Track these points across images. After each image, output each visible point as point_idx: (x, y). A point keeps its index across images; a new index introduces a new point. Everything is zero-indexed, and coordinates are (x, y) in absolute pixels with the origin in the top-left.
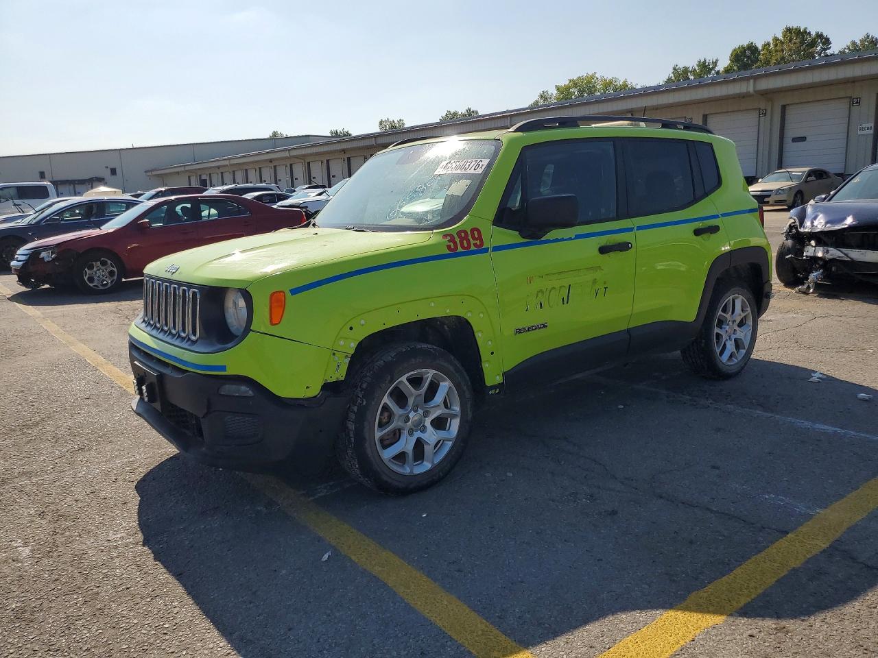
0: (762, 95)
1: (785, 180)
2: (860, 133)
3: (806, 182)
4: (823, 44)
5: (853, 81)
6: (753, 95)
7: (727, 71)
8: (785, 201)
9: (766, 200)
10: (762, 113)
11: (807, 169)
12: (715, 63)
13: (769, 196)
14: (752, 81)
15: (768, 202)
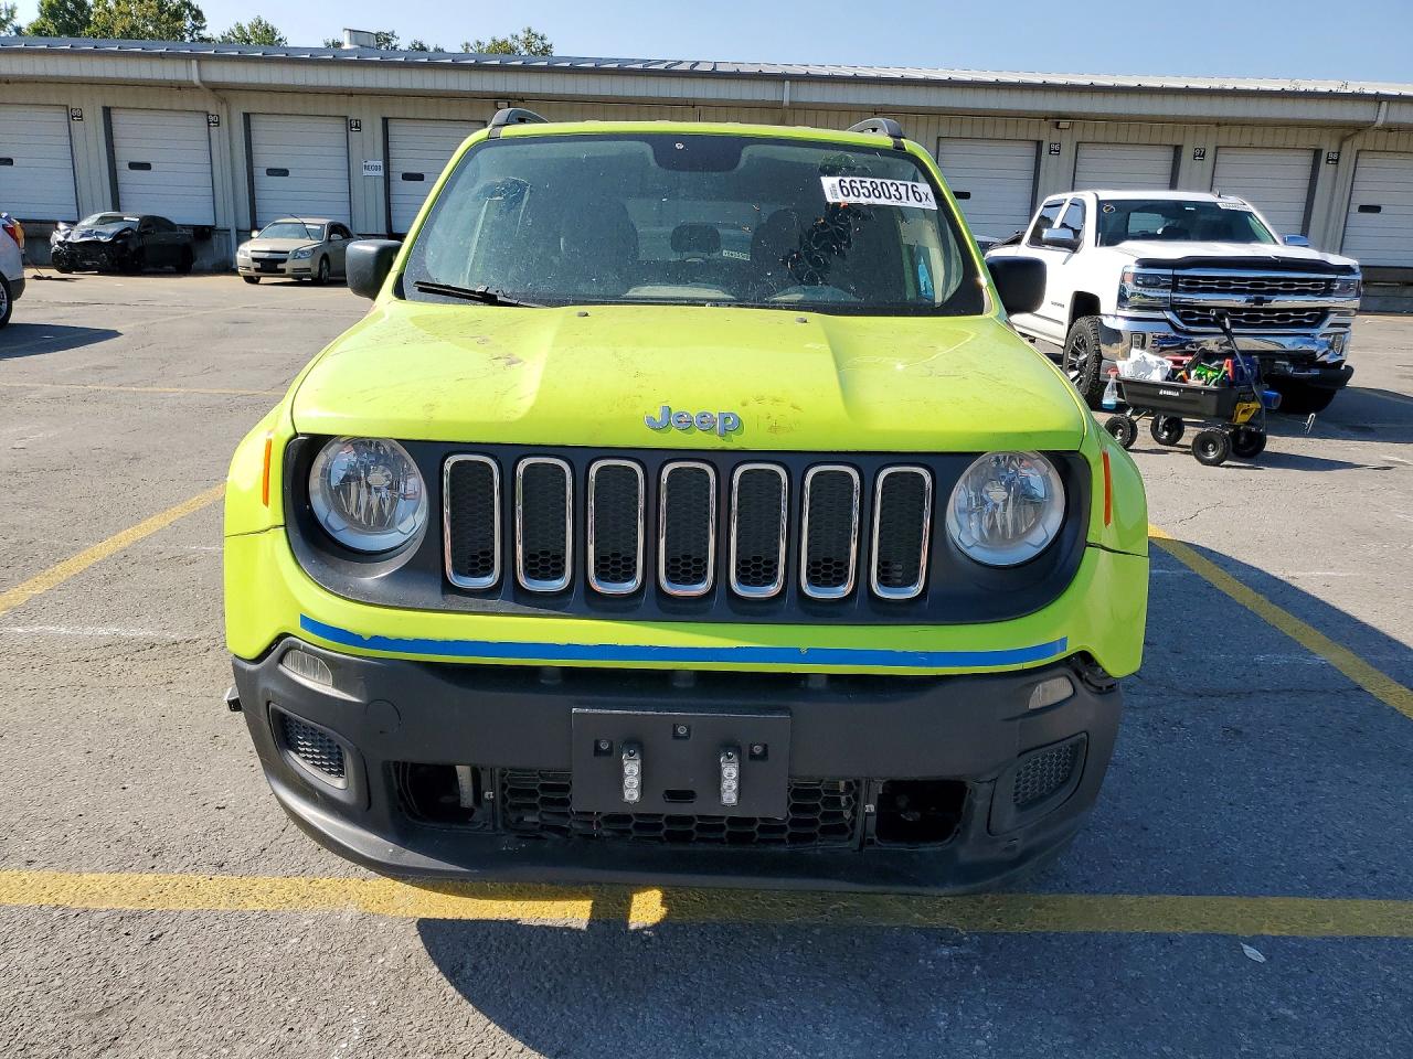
0: (214, 90)
1: (298, 235)
2: (366, 173)
3: (330, 241)
4: (195, 18)
5: (349, 93)
6: (197, 87)
7: (38, 31)
8: (309, 270)
9: (280, 266)
10: (212, 122)
11: (325, 221)
12: (11, 12)
13: (284, 261)
14: (194, 62)
15: (283, 271)
